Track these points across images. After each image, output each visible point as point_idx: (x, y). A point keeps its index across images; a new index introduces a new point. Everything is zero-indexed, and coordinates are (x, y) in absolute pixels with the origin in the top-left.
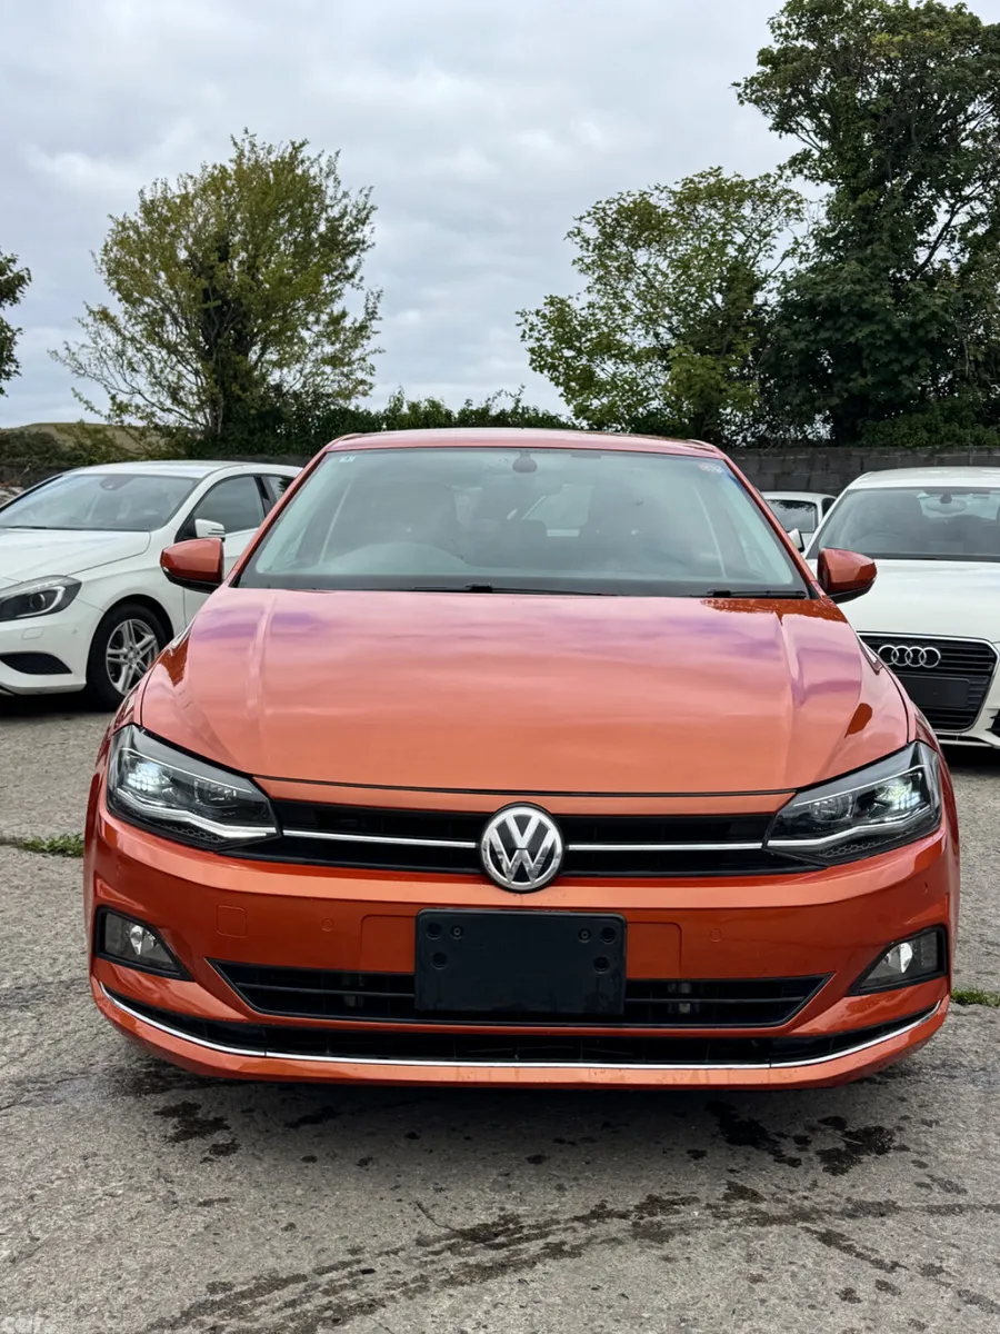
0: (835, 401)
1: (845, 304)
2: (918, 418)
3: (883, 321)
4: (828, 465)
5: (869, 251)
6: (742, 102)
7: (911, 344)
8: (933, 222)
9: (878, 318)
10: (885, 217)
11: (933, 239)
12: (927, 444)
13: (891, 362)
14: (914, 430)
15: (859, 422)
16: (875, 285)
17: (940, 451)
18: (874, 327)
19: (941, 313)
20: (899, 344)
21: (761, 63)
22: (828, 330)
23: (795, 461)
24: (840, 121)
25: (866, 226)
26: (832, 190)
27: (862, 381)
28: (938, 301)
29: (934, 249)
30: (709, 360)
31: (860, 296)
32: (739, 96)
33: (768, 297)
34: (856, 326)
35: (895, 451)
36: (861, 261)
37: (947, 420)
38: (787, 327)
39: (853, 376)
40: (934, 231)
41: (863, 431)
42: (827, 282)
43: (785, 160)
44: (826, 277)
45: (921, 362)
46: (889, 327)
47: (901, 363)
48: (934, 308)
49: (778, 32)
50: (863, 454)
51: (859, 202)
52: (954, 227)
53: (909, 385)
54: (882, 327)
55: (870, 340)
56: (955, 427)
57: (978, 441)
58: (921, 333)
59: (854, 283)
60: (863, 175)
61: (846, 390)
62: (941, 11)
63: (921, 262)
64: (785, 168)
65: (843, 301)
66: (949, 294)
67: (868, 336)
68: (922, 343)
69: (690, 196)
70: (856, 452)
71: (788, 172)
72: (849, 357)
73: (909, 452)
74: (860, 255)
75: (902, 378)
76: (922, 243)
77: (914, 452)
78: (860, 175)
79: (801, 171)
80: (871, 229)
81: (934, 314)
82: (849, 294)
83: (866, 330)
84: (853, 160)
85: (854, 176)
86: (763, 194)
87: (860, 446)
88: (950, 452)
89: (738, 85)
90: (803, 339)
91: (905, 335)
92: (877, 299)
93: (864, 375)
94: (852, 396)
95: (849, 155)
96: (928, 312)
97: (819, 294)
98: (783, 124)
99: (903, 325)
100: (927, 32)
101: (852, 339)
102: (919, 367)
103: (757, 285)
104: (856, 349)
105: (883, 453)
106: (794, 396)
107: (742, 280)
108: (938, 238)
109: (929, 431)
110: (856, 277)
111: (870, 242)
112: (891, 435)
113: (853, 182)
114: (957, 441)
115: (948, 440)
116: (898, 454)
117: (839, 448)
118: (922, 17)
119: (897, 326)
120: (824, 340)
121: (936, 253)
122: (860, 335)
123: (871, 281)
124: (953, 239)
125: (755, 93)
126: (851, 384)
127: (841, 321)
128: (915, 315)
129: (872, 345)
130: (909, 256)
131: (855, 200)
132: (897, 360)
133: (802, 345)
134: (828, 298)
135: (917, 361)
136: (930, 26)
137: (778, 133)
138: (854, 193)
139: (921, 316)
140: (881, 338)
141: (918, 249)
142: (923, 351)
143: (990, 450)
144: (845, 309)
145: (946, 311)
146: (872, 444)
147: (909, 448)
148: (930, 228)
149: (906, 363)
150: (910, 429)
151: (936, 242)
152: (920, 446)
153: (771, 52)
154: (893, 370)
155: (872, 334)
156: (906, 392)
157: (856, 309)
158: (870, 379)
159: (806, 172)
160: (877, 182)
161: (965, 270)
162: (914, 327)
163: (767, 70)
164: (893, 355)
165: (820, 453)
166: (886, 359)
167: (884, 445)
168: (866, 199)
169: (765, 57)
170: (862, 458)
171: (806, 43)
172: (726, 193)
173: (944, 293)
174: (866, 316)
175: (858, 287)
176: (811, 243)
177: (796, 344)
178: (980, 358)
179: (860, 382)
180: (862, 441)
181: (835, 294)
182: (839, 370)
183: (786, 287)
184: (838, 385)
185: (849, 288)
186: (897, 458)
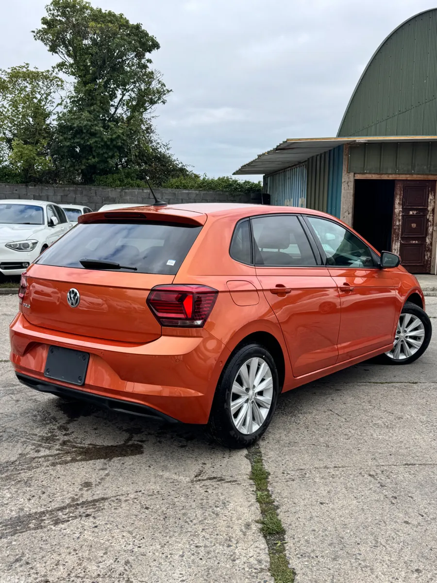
0: (83, 167)
1: (85, 129)
2: (116, 176)
3: (100, 137)
4: (82, 193)
5: (92, 108)
6: (36, 39)
7: (111, 147)
8: (116, 97)
9: (97, 136)
10: (97, 94)
11: (116, 104)
12: (120, 186)
13: (104, 153)
14: (114, 181)
15: (93, 176)
16: (95, 122)
17: (126, 189)
18: (97, 139)
19: (122, 136)
20: (106, 146)
21: (43, 23)
22: (78, 138)
23: (69, 190)
24: (77, 53)
25: (90, 98)
26: (76, 81)
27: (93, 160)
28: (121, 131)
29: (116, 109)
30: (30, 147)
31: (90, 126)
32: (35, 36)
33: (52, 121)
34: (89, 138)
35: (108, 188)
36: (89, 112)
37: (127, 177)
38: (62, 136)
39: (90, 158)
40: (117, 100)
41: (95, 179)
42: (76, 119)
43: (55, 65)
44: (76, 117)
45: (116, 154)
46: (102, 139)
47: (108, 154)
48: (118, 134)
49: (50, 12)
50: (96, 189)
51: (87, 88)
52: (124, 100)
53: (111, 163)
54: (99, 140)
55: (95, 144)
56: (129, 180)
57: (138, 186)
58: (115, 143)
59: (87, 121)
60: (88, 77)
61: (87, 163)
62: (114, 16)
63: (112, 113)
64: (55, 68)
65: (83, 128)
66: (124, 129)
67: (94, 142)
68: (115, 146)
69: (15, 75)
70: (93, 188)
71: (56, 70)
72: (87, 150)
73: (113, 189)
74: (89, 110)
75: (109, 160)
76: (112, 106)
77: (115, 189)
78: (86, 76)
79: (62, 69)
80: (92, 99)
81: (119, 136)
82: (86, 125)
83: (94, 140)
84: (84, 70)
85: (84, 76)
86: (46, 77)
87: (95, 185)
88: (128, 190)
89: (33, 32)
90: (68, 141)
91: (109, 143)
92: (97, 128)
93: (94, 157)
94: (90, 166)
95: (82, 68)
96: (117, 135)
97: (74, 124)
98: (53, 49)
99: (108, 139)
100: (110, 25)
101: (88, 143)
102: (115, 156)
103: (48, 115)
104: (90, 147)
105: (103, 189)
106: (66, 164)
107: (40, 114)
108: (118, 104)
109: (120, 181)
110: (88, 119)
111: (92, 105)
113: (84, 79)
114: (131, 186)
115: (127, 185)
116: (109, 189)
117: (86, 186)
118: (107, 17)
119: (106, 140)
120: (77, 142)
121: (118, 110)
122: (91, 142)
123: (94, 120)
124: (124, 105)
125: (41, 35)
126: (89, 161)
127: (84, 135)
128: (112, 135)
129: (96, 146)
130: (107, 111)
131: (85, 86)
132: (106, 153)
133: (68, 144)
134: (78, 126)
135: (114, 154)
136: (110, 22)
137: (51, 53)
138: (85, 83)
139: (114, 136)
140: (99, 144)
141: (111, 108)
142: (116, 150)
143: (143, 190)
144: (85, 131)
145: (123, 135)
146: (99, 185)
147: (114, 187)
148: (115, 100)
149: (110, 154)
150: (113, 180)
151: (117, 106)
152: (118, 186)
153: (47, 19)
154: (105, 157)
155: (96, 142)
156: (111, 166)
157: (89, 132)
158: (97, 159)
159: (64, 70)
160: (94, 80)
161: (129, 119)
162: (112, 140)
163: (45, 26)
164: (105, 151)
165: (79, 187)
166: (102, 152)
167: (104, 186)
168: (90, 87)
169: (44, 21)
170: (96, 190)
171: (61, 19)
172: (34, 77)
173: (122, 128)
174: (93, 135)
175: (89, 123)
176: (68, 101)
177: (66, 143)
178: (137, 154)
179: (93, 161)
180: (95, 183)
181: (80, 125)
182: (84, 155)
183: (59, 118)
184: (84, 161)
185: (86, 122)
186: (109, 191)
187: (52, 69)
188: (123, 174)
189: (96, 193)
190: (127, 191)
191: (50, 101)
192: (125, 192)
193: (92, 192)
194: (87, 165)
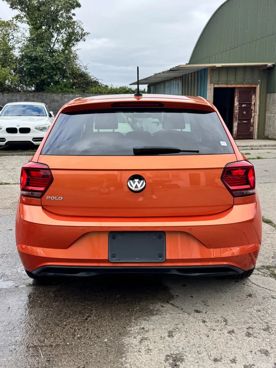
1: (39, 58)
2: (58, 86)
4: (38, 97)
7: (55, 68)
11: (54, 41)
12: (61, 93)
13: (51, 72)
15: (44, 86)
16: (45, 53)
17: (64, 94)
18: (46, 64)
20: (52, 68)
22: (35, 63)
23: (29, 96)
25: (40, 38)
26: (30, 27)
27: (44, 77)
28: (61, 59)
29: (54, 44)
31: (42, 56)
34: (42, 63)
35: (54, 94)
37: (65, 87)
39: (42, 75)
41: (45, 89)
42: (33, 51)
43: (13, 16)
45: (58, 73)
46: (50, 64)
47: (53, 73)
48: (60, 60)
50: (46, 94)
52: (58, 39)
54: (48, 64)
55: (46, 67)
56: (67, 89)
57: (72, 93)
58: (57, 66)
59: (41, 52)
63: (52, 47)
67: (45, 66)
68: (57, 68)
70: (44, 94)
71: (15, 19)
72: (40, 70)
73: (57, 95)
74: (40, 45)
75: (54, 76)
76: (52, 42)
77: (58, 95)
79: (18, 19)
82: (40, 55)
83: (45, 65)
84: (35, 21)
87: (45, 92)
88: (66, 95)
90: (29, 65)
91: (54, 66)
92: (46, 57)
93: (44, 75)
94: (42, 80)
96: (59, 61)
97: (32, 54)
98: (12, 6)
99: (53, 64)
101: (42, 66)
103: (12, 49)
104: (42, 69)
105: (51, 94)
106: (28, 79)
109: (61, 90)
112: (52, 90)
113: (35, 26)
114: (68, 92)
115: (66, 92)
117: (40, 93)
122: (43, 66)
124: (58, 42)
126: (42, 77)
127: (38, 62)
128: (55, 61)
129: (46, 68)
130: (49, 46)
131: (37, 31)
132: (52, 72)
134: (35, 56)
135: (57, 73)
137: (11, 9)
138: (36, 29)
139: (57, 62)
140: (48, 67)
142: (58, 70)
143: (75, 95)
144: (39, 59)
146: (48, 92)
147: (57, 93)
148: (53, 39)
149: (55, 73)
150: (57, 89)
152: (59, 93)
154: (51, 75)
155: (46, 65)
156: (55, 80)
157: (42, 59)
158: (46, 76)
162: (55, 64)
164: (51, 71)
165: (36, 94)
166: (50, 72)
167: (51, 93)
168: (39, 31)
170: (46, 96)
173: (62, 57)
174: (44, 61)
175: (42, 54)
176: (26, 40)
178: (70, 73)
180: (46, 91)
181: (36, 55)
182: (38, 74)
183: (22, 51)
184: (38, 77)
185: (40, 54)
186: (54, 96)
187: (12, 19)
188: (63, 85)
189: (46, 97)
190: (65, 95)
191: (16, 40)
192: (65, 97)
193: (44, 96)
194: (40, 80)
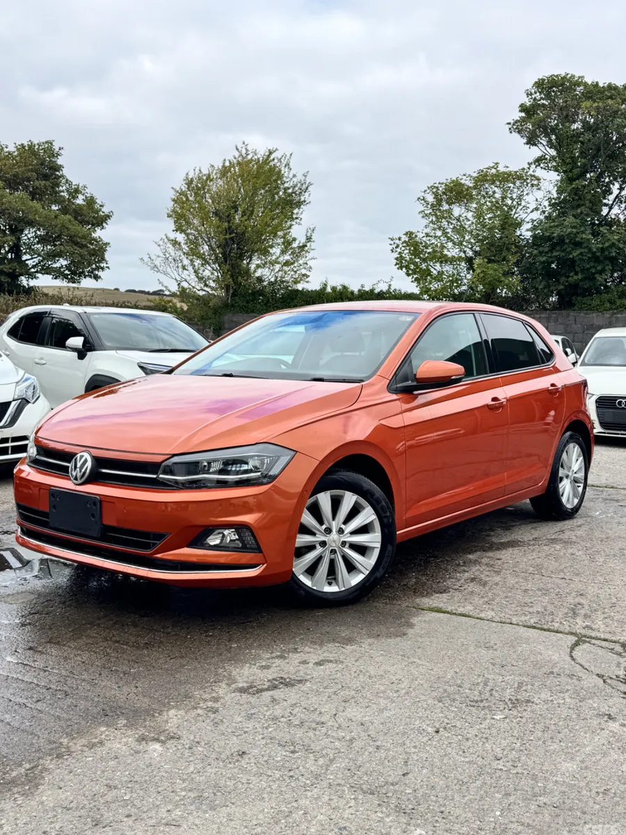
0: (561, 287)
1: (567, 238)
2: (605, 296)
3: (587, 247)
4: (557, 320)
5: (579, 211)
6: (511, 132)
7: (601, 259)
8: (611, 193)
9: (584, 245)
10: (586, 193)
11: (611, 202)
12: (609, 310)
13: (591, 267)
14: (602, 303)
15: (574, 298)
16: (582, 229)
17: (615, 313)
18: (582, 250)
19: (617, 243)
20: (595, 259)
21: (521, 111)
22: (558, 251)
24: (563, 142)
25: (577, 198)
26: (559, 178)
27: (575, 277)
28: (616, 237)
29: (611, 208)
30: (495, 266)
31: (575, 234)
32: (510, 129)
33: (525, 232)
34: (573, 250)
35: (593, 313)
36: (574, 216)
37: (620, 297)
38: (536, 249)
39: (571, 274)
40: (612, 197)
41: (576, 302)
42: (557, 226)
43: (531, 160)
44: (556, 224)
45: (607, 268)
46: (590, 250)
47: (596, 268)
48: (613, 241)
49: (530, 97)
50: (575, 314)
51: (573, 186)
52: (622, 196)
53: (600, 279)
54: (586, 250)
55: (580, 257)
58: (607, 253)
59: (572, 227)
60: (576, 171)
61: (567, 282)
62: (616, 88)
63: (604, 214)
64: (531, 163)
65: (566, 238)
66: (621, 234)
67: (579, 254)
68: (606, 258)
69: (483, 179)
70: (572, 313)
71: (533, 166)
72: (568, 265)
74: (574, 213)
75: (597, 276)
76: (606, 205)
77: (603, 314)
78: (573, 171)
79: (539, 165)
80: (580, 199)
81: (613, 244)
82: (570, 233)
83: (578, 252)
84: (570, 164)
85: (571, 171)
86: (519, 177)
87: (574, 310)
88: (622, 314)
89: (509, 124)
90: (544, 256)
91: (598, 254)
92: (584, 236)
93: (576, 274)
94: (570, 285)
95: (568, 161)
96: (610, 243)
97: (553, 233)
98: (532, 141)
99: (597, 249)
100: (610, 102)
101: (571, 256)
102: (605, 270)
103: (519, 225)
104: (573, 261)
105: (586, 314)
106: (540, 284)
107: (509, 224)
108: (614, 202)
109: (611, 303)
110: (573, 225)
111: (579, 206)
112: (590, 305)
113: (570, 175)
115: (621, 307)
116: (594, 315)
117: (563, 311)
118: (606, 93)
119: (594, 250)
120: (556, 256)
121: (612, 210)
122: (575, 254)
123: (580, 226)
124: (621, 202)
125: (517, 127)
126: (570, 279)
127: (565, 246)
128: (603, 244)
129: (581, 260)
130: (598, 212)
131: (571, 184)
132: (594, 267)
133: (544, 259)
134: (558, 235)
135: (604, 267)
136: (611, 97)
137: (528, 146)
138: (571, 180)
139: (607, 245)
140: (585, 256)
141: (604, 207)
142: (607, 262)
144: (567, 241)
145: (619, 241)
146: (581, 309)
147: (601, 312)
148: (609, 197)
149: (599, 268)
150: (601, 302)
151: (612, 204)
152: (607, 310)
153: (526, 106)
154: (592, 272)
155: (581, 254)
156: (599, 283)
157: (573, 241)
158: (580, 276)
159: (542, 165)
160: (583, 174)
162: (602, 250)
163: (523, 114)
164: (592, 264)
165: (553, 314)
166: (588, 266)
167: (588, 310)
168: (577, 184)
169: (523, 108)
170: (575, 317)
171: (544, 102)
172: (504, 178)
173: (618, 233)
174: (578, 245)
175: (574, 230)
176: (546, 203)
177: (541, 259)
179: (574, 278)
180: (576, 308)
181: (562, 233)
182: (564, 271)
183: (534, 228)
184: (563, 279)
185: (569, 230)
186: (593, 317)
187: (529, 166)
188: (615, 293)
189: (575, 320)
190: (619, 315)
191: (524, 207)
192: (617, 318)
193: (570, 318)
194: (567, 284)
